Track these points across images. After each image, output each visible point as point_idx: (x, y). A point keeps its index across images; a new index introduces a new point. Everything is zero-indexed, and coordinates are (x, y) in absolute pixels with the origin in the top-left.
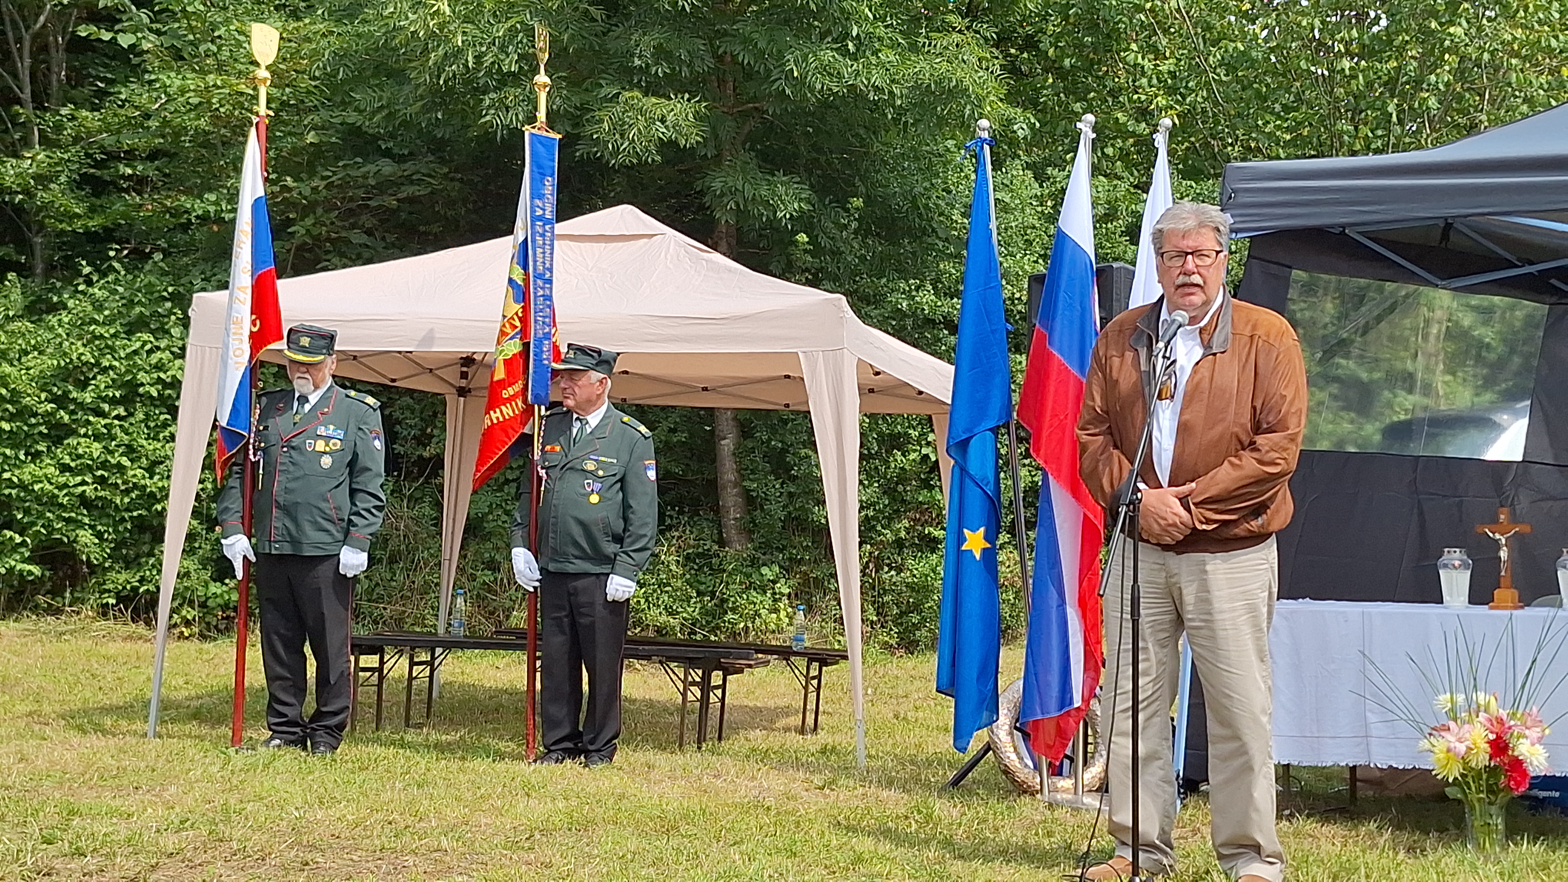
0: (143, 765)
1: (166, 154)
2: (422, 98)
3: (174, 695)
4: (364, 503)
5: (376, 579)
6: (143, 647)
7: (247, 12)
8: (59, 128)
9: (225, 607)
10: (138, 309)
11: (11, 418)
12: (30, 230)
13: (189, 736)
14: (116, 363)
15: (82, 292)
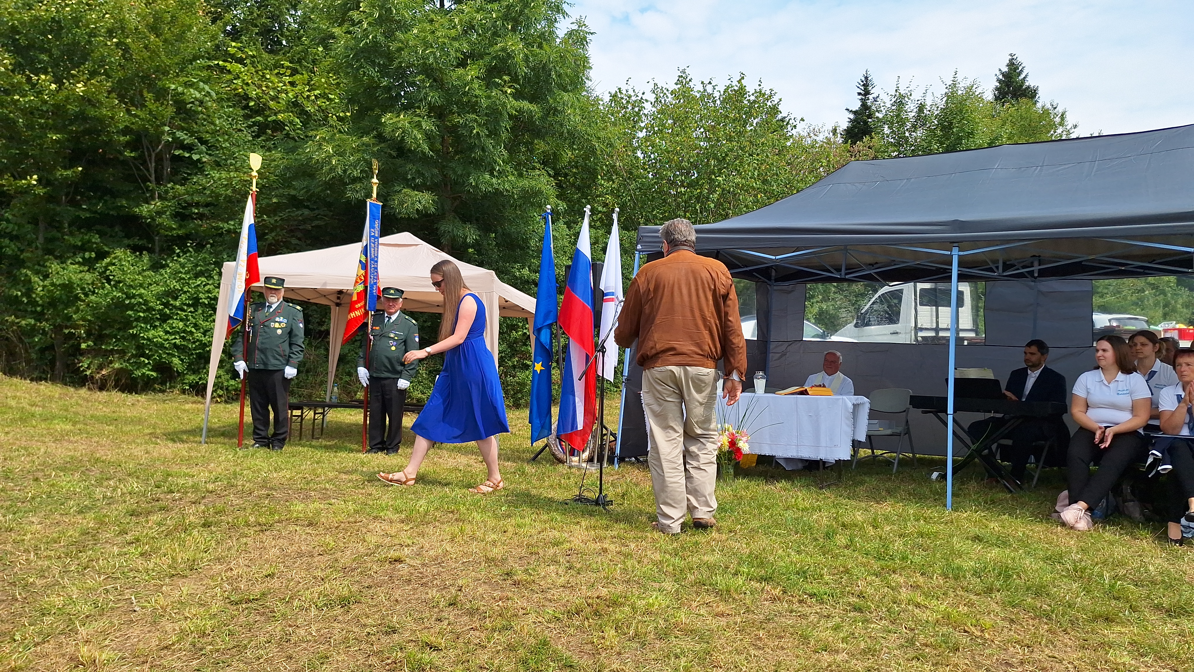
0: (199, 455)
1: (213, 205)
2: (322, 185)
3: (213, 426)
4: (295, 349)
5: (301, 379)
6: (201, 406)
7: (248, 148)
8: (167, 192)
9: (236, 390)
10: (199, 268)
11: (144, 311)
12: (153, 234)
13: (220, 443)
14: (190, 290)
15: (176, 260)
